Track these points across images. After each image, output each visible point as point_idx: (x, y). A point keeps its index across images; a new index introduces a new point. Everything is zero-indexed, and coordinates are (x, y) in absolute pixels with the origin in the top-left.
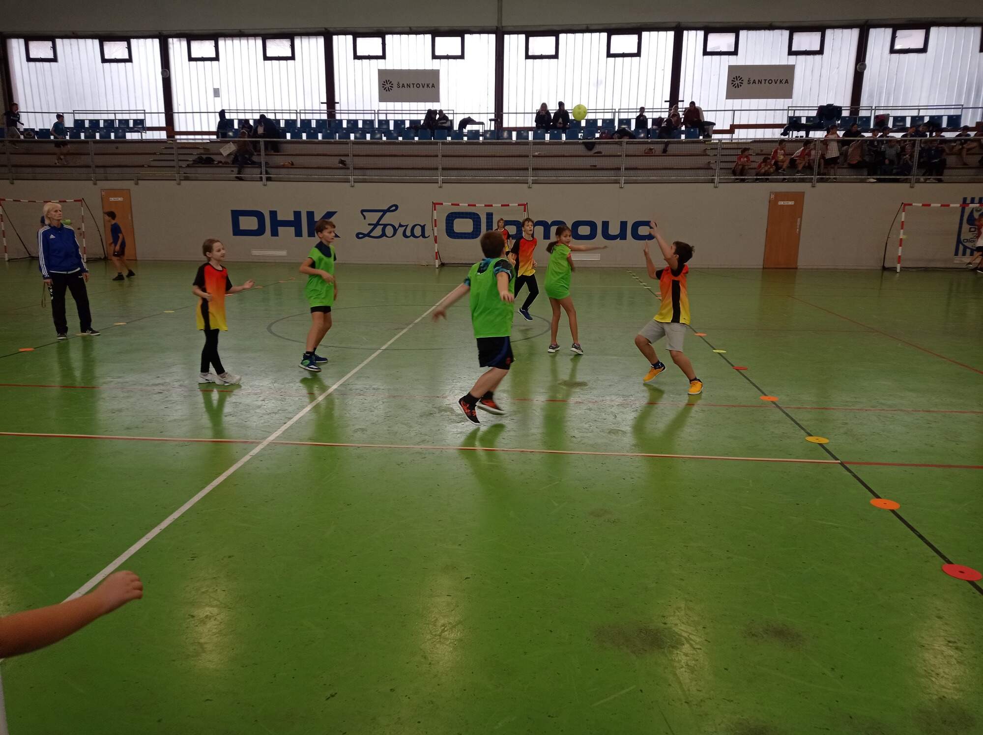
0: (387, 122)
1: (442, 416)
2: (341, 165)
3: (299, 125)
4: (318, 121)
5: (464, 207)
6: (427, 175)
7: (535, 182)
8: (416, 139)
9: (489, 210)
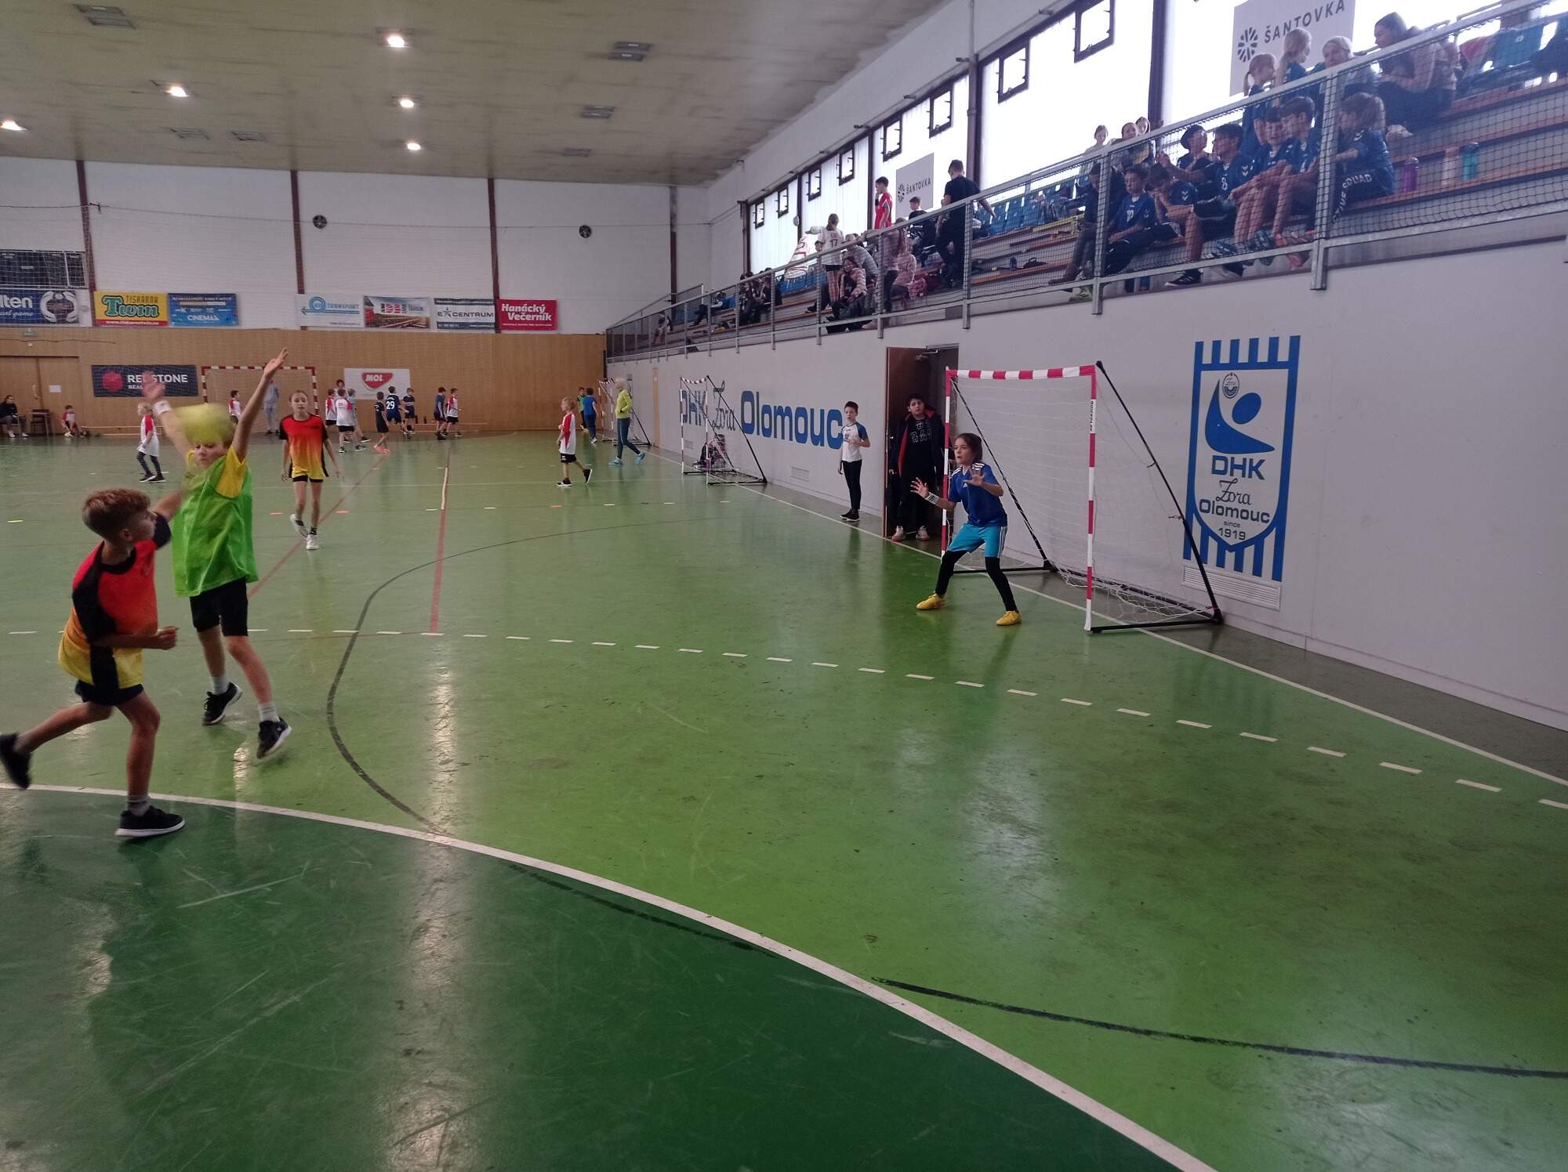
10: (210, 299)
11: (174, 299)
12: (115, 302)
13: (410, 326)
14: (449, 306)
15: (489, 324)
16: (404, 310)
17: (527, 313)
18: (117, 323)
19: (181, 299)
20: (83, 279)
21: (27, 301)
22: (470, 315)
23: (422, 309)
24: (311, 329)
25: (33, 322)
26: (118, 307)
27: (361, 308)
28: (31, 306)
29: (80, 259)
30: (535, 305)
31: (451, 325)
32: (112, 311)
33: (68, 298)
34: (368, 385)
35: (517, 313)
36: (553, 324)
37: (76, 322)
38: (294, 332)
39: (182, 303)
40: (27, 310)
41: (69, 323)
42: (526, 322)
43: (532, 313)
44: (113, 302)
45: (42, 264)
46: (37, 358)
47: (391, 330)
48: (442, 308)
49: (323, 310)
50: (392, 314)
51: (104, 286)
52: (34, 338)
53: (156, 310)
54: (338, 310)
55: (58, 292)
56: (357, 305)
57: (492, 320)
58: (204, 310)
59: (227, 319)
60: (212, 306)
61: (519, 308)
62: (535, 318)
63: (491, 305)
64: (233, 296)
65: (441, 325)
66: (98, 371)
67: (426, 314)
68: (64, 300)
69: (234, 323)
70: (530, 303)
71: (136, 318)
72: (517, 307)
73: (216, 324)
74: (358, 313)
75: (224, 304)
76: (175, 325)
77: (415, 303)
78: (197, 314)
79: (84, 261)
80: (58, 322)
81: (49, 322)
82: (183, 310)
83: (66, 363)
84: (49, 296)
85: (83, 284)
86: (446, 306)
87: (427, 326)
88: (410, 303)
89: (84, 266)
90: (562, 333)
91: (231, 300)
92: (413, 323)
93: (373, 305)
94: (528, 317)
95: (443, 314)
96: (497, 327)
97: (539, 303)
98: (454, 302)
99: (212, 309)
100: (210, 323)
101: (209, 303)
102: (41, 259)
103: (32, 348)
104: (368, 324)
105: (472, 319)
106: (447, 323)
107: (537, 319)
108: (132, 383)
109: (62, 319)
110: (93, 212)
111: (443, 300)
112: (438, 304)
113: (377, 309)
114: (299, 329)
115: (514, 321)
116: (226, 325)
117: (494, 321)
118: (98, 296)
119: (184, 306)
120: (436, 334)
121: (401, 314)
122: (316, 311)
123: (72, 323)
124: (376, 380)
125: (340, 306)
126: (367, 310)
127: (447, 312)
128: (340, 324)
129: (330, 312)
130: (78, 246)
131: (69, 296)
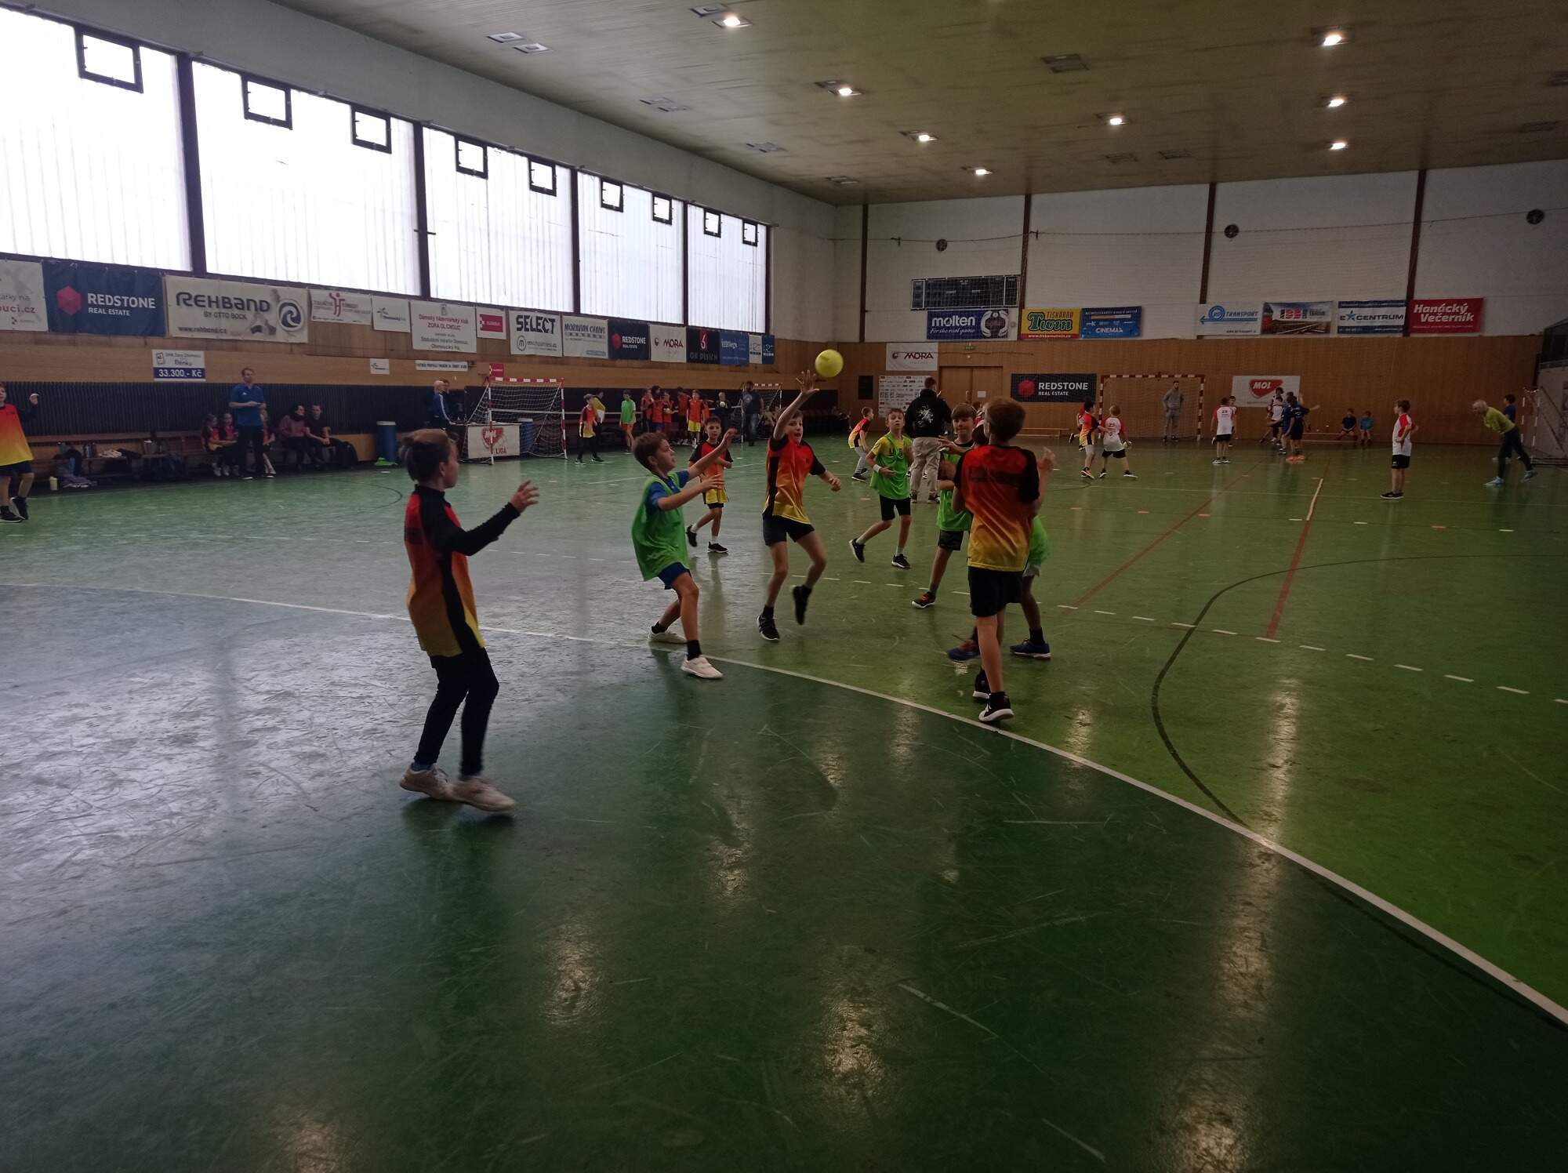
10: (1118, 312)
11: (1087, 314)
12: (1038, 319)
13: (1306, 331)
14: (1353, 309)
15: (1397, 327)
16: (1305, 315)
17: (1444, 314)
18: (1037, 336)
19: (1092, 313)
20: (1016, 299)
21: (972, 320)
22: (1377, 318)
23: (1323, 313)
24: (1208, 338)
25: (973, 337)
26: (1040, 322)
27: (1259, 316)
28: (974, 324)
29: (1016, 280)
30: (1455, 305)
31: (1353, 330)
32: (1035, 327)
33: (1003, 316)
34: (1255, 393)
35: (1431, 314)
36: (1476, 325)
37: (1006, 336)
38: (1191, 341)
39: (1092, 318)
40: (971, 327)
41: (999, 337)
42: (1442, 323)
43: (1449, 314)
44: (1036, 317)
45: (987, 288)
46: (972, 368)
47: (1288, 336)
48: (1346, 312)
49: (1221, 319)
50: (1292, 319)
51: (1031, 305)
52: (973, 351)
53: (1070, 324)
54: (1237, 318)
55: (995, 311)
56: (1257, 312)
57: (1401, 322)
58: (1111, 323)
59: (1131, 331)
60: (1119, 319)
61: (1435, 309)
62: (1453, 319)
63: (1402, 306)
64: (1139, 309)
65: (1342, 330)
66: (1016, 379)
67: (1327, 319)
68: (999, 318)
69: (1136, 334)
70: (1449, 302)
71: (1053, 332)
72: (1432, 308)
73: (1121, 335)
74: (1256, 320)
75: (1130, 316)
76: (1085, 337)
77: (1316, 308)
78: (1104, 327)
79: (1019, 283)
80: (992, 337)
81: (985, 337)
82: (1093, 324)
83: (994, 373)
84: (988, 315)
85: (1015, 303)
86: (1350, 309)
87: (1327, 330)
88: (1311, 308)
89: (1019, 287)
90: (1486, 334)
91: (1136, 314)
92: (1312, 328)
93: (1272, 312)
94: (1445, 319)
95: (1347, 318)
96: (1406, 329)
97: (1460, 302)
98: (1361, 304)
99: (1118, 322)
100: (1114, 335)
101: (1117, 317)
102: (987, 283)
103: (970, 360)
104: (1264, 331)
105: (1378, 323)
106: (1349, 327)
107: (1456, 320)
108: (1042, 390)
109: (995, 335)
110: (1032, 239)
111: (1347, 302)
112: (1343, 307)
113: (1276, 315)
114: (1196, 338)
115: (1427, 323)
116: (1130, 336)
117: (1403, 324)
118: (1025, 313)
119: (1094, 320)
120: (1335, 339)
121: (1300, 319)
122: (1216, 320)
123: (1002, 337)
124: (1263, 388)
125: (1239, 314)
126: (1264, 317)
127: (1351, 316)
128: (1236, 332)
129: (1228, 320)
130: (1016, 270)
131: (1002, 314)
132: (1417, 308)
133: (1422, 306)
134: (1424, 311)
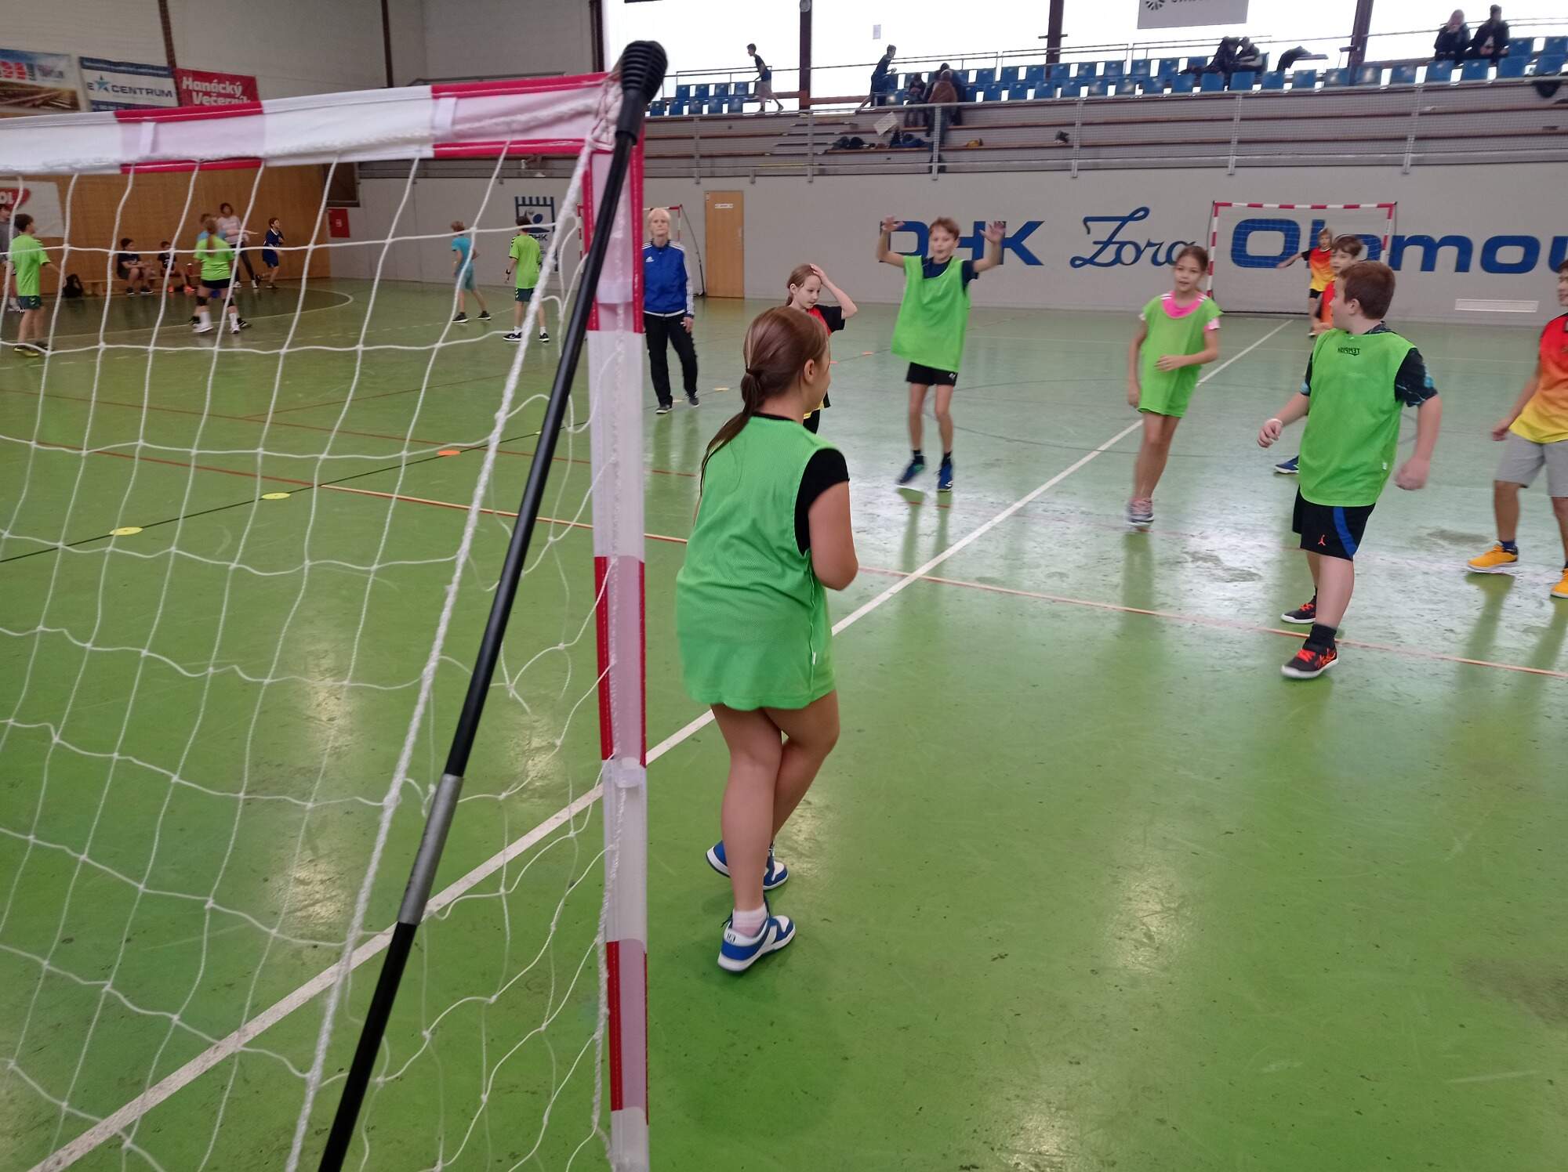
0: (1147, 63)
1: (1198, 567)
2: (1059, 141)
3: (998, 77)
4: (1029, 69)
5: (1271, 210)
6: (1207, 154)
7: (1416, 164)
8: (1196, 90)
9: (1319, 215)
13: (43, 103)
14: (105, 74)
16: (32, 75)
17: (219, 95)
22: (138, 91)
23: (61, 74)
30: (229, 84)
35: (207, 94)
43: (225, 96)
48: (92, 76)
50: (14, 79)
57: (172, 102)
63: (169, 76)
65: (94, 106)
67: (69, 85)
70: (221, 78)
72: (206, 85)
77: (47, 63)
86: (98, 74)
88: (38, 61)
92: (50, 98)
94: (221, 102)
95: (96, 86)
97: (233, 79)
98: (111, 66)
105: (142, 100)
106: (103, 103)
111: (91, 61)
112: (87, 67)
121: (28, 80)
127: (102, 84)
132: (188, 83)
133: (190, 79)
134: (196, 89)
